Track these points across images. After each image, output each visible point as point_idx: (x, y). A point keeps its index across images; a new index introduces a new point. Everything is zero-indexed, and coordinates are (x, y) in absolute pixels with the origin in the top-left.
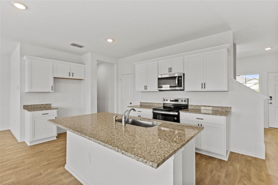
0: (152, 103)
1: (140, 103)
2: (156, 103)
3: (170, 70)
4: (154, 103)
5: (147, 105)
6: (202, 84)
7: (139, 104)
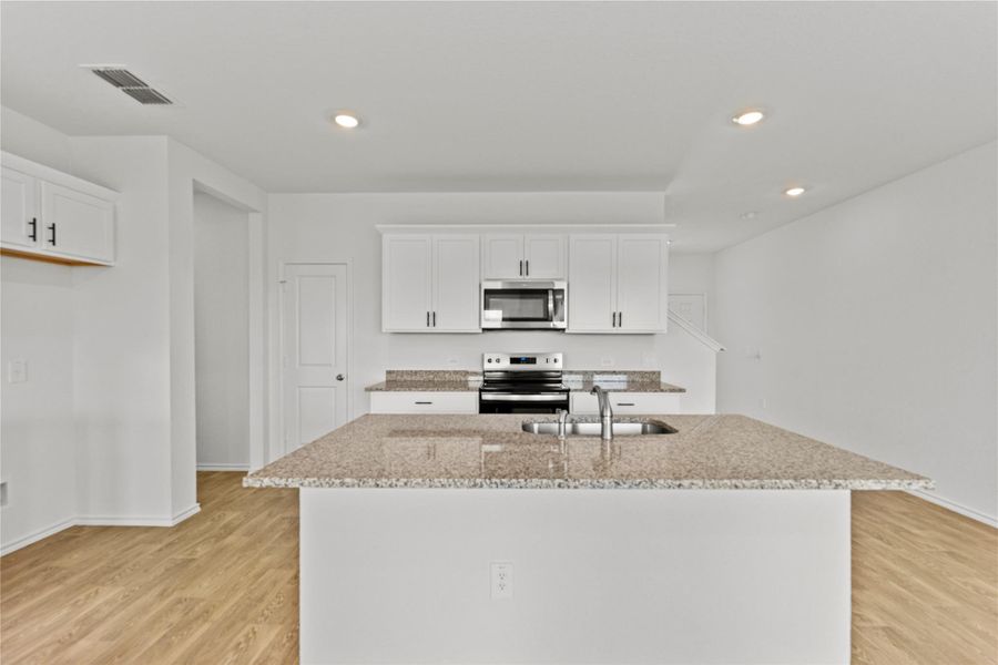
0: (438, 372)
1: (389, 372)
2: (456, 372)
3: (524, 267)
4: (448, 372)
5: (418, 378)
6: (614, 316)
7: (383, 378)
